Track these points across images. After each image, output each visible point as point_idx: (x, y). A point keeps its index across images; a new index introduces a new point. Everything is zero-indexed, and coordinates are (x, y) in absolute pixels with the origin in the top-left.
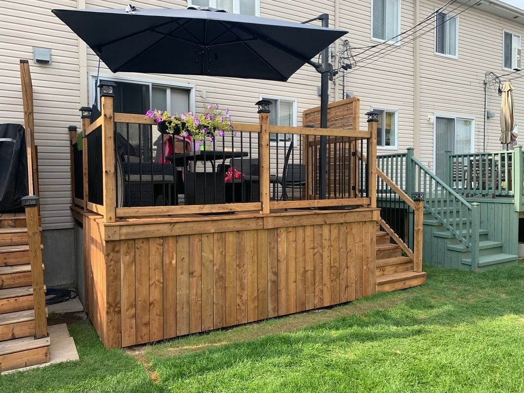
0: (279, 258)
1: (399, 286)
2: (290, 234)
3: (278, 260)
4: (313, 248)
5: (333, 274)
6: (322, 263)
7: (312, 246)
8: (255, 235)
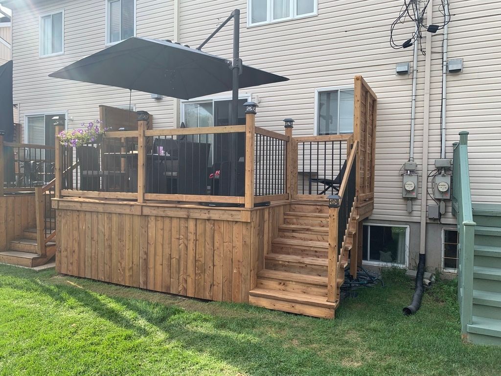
0: (149, 242)
1: (286, 307)
2: (158, 222)
3: (148, 243)
4: (179, 239)
5: (198, 267)
6: (187, 254)
7: (178, 237)
8: (132, 218)
